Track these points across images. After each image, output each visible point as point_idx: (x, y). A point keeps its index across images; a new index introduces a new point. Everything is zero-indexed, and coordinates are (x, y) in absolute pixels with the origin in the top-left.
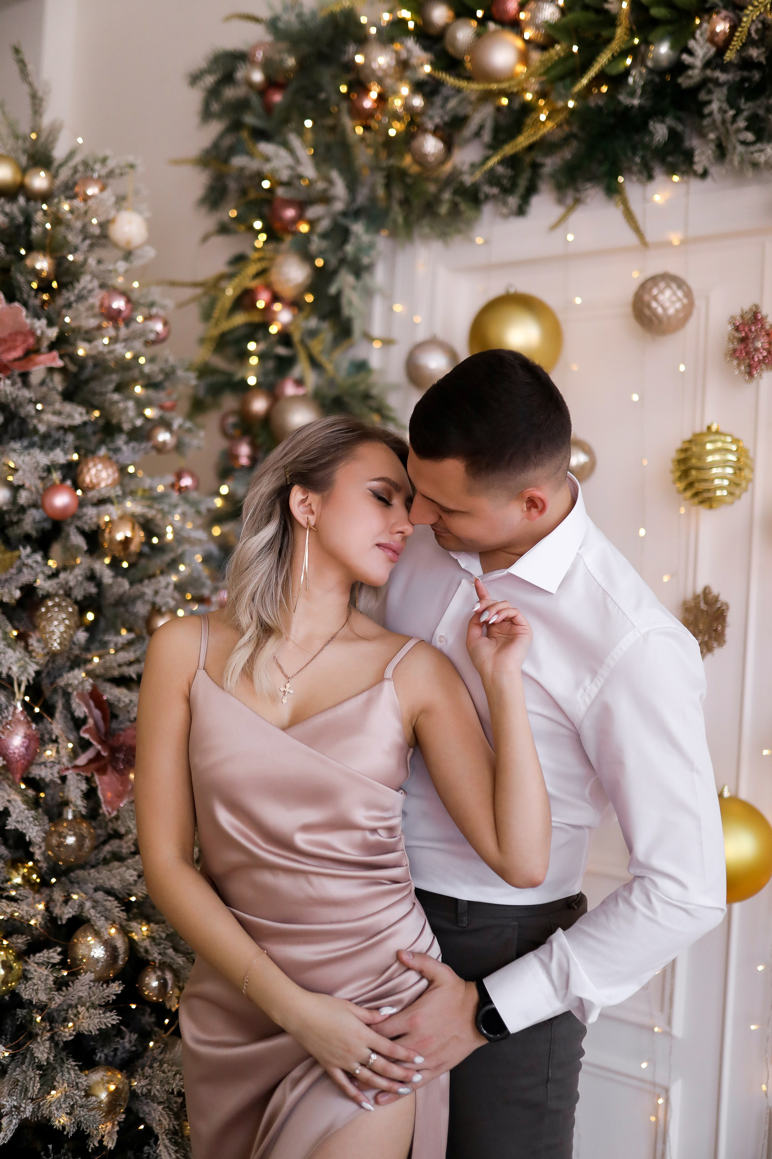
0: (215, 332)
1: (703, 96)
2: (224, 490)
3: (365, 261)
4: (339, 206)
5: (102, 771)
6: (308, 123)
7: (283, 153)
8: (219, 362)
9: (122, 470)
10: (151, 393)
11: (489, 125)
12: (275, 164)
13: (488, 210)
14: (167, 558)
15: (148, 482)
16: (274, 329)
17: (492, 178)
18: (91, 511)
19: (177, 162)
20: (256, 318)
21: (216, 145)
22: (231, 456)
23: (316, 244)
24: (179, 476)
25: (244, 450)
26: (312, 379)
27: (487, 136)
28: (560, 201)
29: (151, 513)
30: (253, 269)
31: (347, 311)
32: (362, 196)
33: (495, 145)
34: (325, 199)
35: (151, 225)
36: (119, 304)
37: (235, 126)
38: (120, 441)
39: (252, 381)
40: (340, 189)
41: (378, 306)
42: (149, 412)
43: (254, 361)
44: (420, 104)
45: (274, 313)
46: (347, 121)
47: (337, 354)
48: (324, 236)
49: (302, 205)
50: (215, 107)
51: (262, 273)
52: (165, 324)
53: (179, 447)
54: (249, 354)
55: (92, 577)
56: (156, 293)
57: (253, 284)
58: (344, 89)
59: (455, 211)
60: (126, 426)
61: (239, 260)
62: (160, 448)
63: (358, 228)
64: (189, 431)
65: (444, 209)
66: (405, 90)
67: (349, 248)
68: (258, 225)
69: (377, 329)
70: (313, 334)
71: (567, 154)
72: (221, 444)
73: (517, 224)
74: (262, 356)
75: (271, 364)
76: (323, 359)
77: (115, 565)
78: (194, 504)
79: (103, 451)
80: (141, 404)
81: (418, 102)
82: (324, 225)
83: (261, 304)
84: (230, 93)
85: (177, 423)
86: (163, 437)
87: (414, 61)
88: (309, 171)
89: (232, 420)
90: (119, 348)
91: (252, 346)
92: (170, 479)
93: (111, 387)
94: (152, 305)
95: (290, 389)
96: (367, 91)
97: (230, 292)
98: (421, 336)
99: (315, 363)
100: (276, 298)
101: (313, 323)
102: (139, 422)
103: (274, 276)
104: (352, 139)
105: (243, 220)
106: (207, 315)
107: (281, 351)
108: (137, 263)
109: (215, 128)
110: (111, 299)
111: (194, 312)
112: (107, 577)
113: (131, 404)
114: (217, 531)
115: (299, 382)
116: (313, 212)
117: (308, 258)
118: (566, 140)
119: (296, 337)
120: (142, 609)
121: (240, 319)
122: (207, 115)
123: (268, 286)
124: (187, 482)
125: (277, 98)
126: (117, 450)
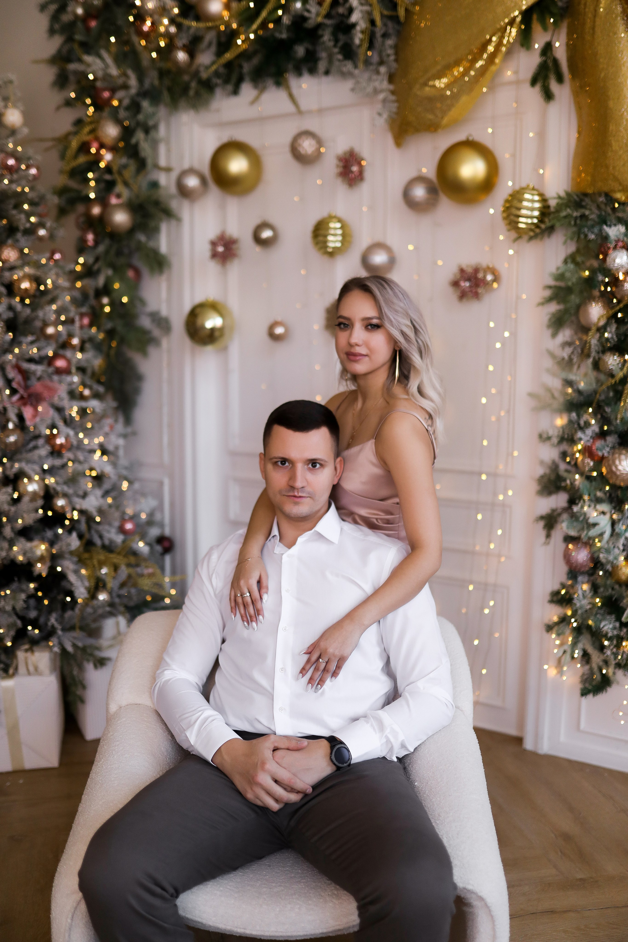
0: (68, 168)
1: (320, 32)
2: (81, 260)
3: (151, 123)
4: (133, 91)
5: (25, 404)
6: (113, 39)
7: (98, 61)
8: (73, 184)
9: (21, 251)
10: (34, 209)
11: (215, 41)
12: (94, 68)
13: (218, 92)
14: (49, 297)
15: (35, 257)
16: (102, 165)
17: (216, 74)
18: (7, 274)
19: (37, 62)
20: (91, 158)
21: (59, 51)
22: (83, 241)
23: (122, 114)
24: (53, 253)
25: (90, 237)
26: (126, 193)
27: (213, 49)
28: (256, 87)
29: (38, 273)
30: (87, 129)
31: (143, 154)
32: (147, 83)
33: (220, 53)
34: (125, 87)
35: (25, 114)
36: (11, 162)
37: (70, 39)
38: (19, 235)
39: (92, 195)
40: (133, 81)
41: (162, 149)
42: (33, 219)
43: (92, 184)
44: (175, 31)
45: (102, 156)
46: (135, 38)
47: (140, 178)
48: (127, 109)
49: (113, 91)
50: (57, 26)
51: (92, 131)
52: (38, 169)
53: (51, 236)
54: (89, 180)
55: (11, 308)
56: (31, 152)
57: (86, 138)
58: (131, 19)
59: (197, 94)
60: (22, 228)
61: (79, 123)
62: (41, 238)
63: (145, 104)
64: (55, 229)
65: (192, 93)
66: (166, 21)
67: (141, 117)
68: (88, 101)
69: (162, 162)
70: (125, 167)
71: (256, 61)
72: (76, 233)
73: (234, 101)
74: (97, 181)
75: (102, 185)
76: (131, 181)
77: (22, 300)
78: (62, 268)
79: (10, 242)
80: (28, 214)
81: (173, 30)
82: (126, 102)
83: (93, 150)
84: (66, 18)
85: (48, 224)
86: (42, 232)
87: (168, 7)
88: (114, 71)
89: (82, 219)
90: (14, 186)
91: (90, 175)
92: (48, 255)
93: (11, 206)
94: (29, 158)
95: (114, 201)
96: (144, 21)
97: (75, 144)
98: (186, 165)
99: (126, 184)
100: (102, 146)
101: (124, 160)
102: (28, 225)
103: (100, 133)
104: (139, 49)
105: (80, 99)
106: (63, 156)
107: (108, 177)
108: (19, 136)
109: (57, 41)
110: (7, 159)
111: (54, 155)
112: (19, 307)
113: (23, 216)
114: (79, 284)
115: (118, 196)
116: (121, 94)
117: (118, 122)
118: (255, 53)
119: (115, 168)
120: (38, 324)
121: (82, 159)
122: (52, 32)
123: (97, 139)
124: (57, 256)
125: (93, 24)
126: (17, 241)
